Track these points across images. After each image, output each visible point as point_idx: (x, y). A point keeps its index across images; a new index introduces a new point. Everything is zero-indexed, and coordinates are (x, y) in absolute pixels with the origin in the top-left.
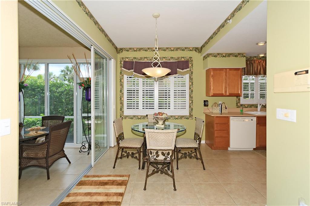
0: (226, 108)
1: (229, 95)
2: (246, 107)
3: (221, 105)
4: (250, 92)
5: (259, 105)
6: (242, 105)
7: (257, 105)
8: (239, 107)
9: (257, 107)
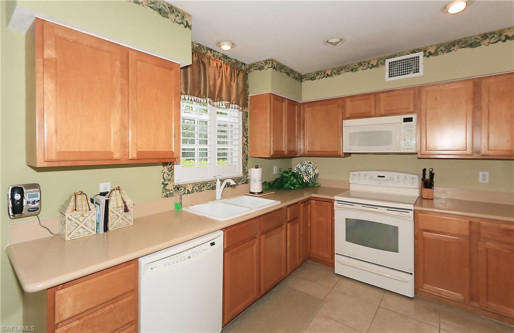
0: (126, 210)
1: (135, 157)
2: (188, 192)
3: (103, 199)
4: (197, 146)
5: (218, 183)
6: (178, 188)
7: (215, 182)
8: (171, 194)
9: (214, 188)
